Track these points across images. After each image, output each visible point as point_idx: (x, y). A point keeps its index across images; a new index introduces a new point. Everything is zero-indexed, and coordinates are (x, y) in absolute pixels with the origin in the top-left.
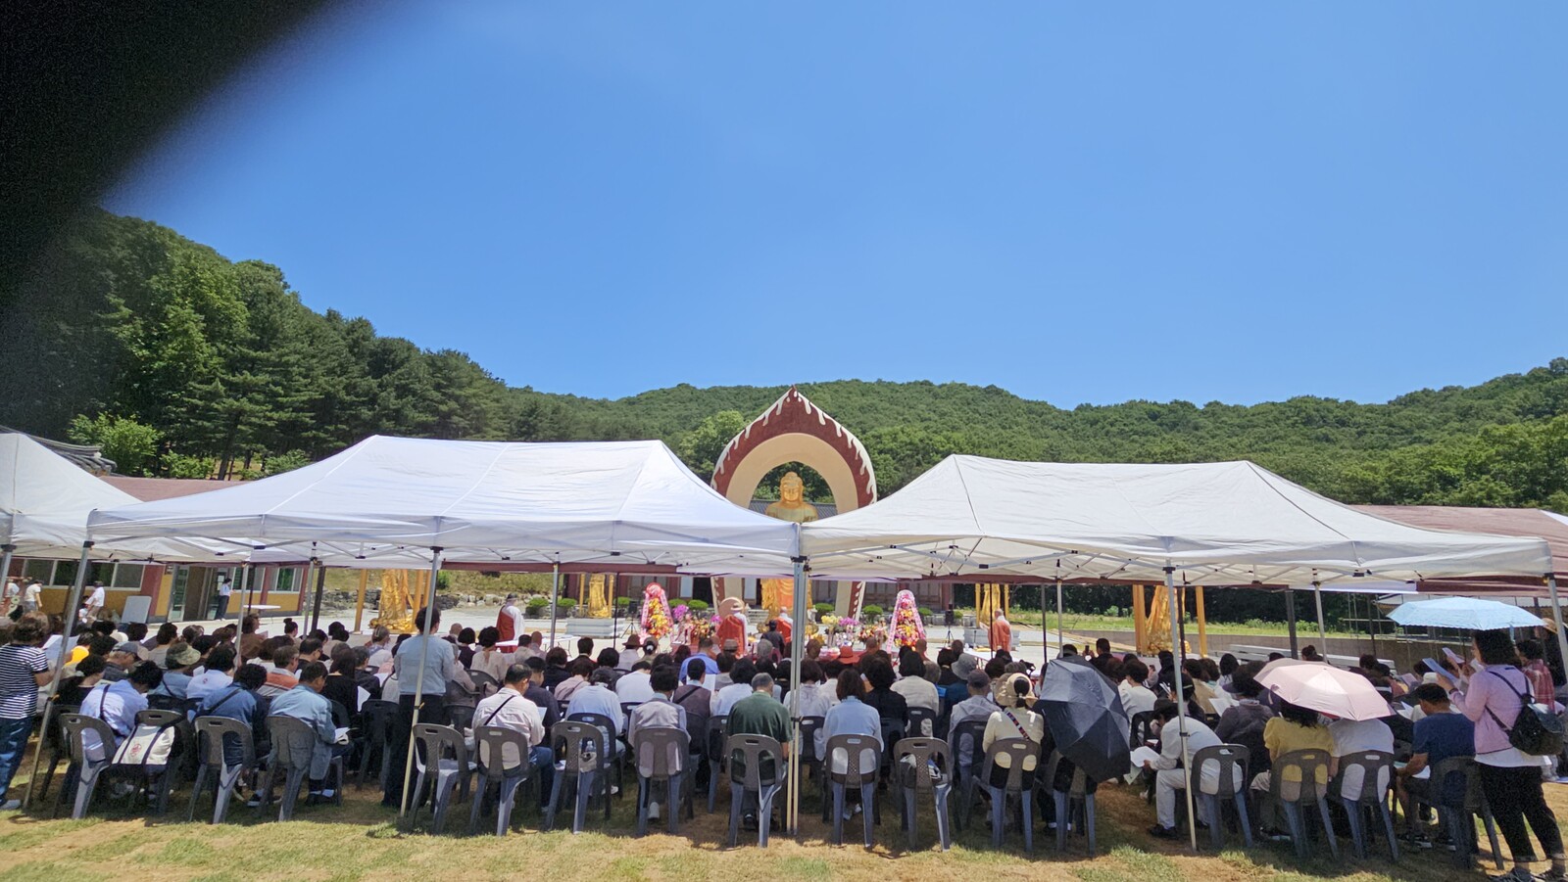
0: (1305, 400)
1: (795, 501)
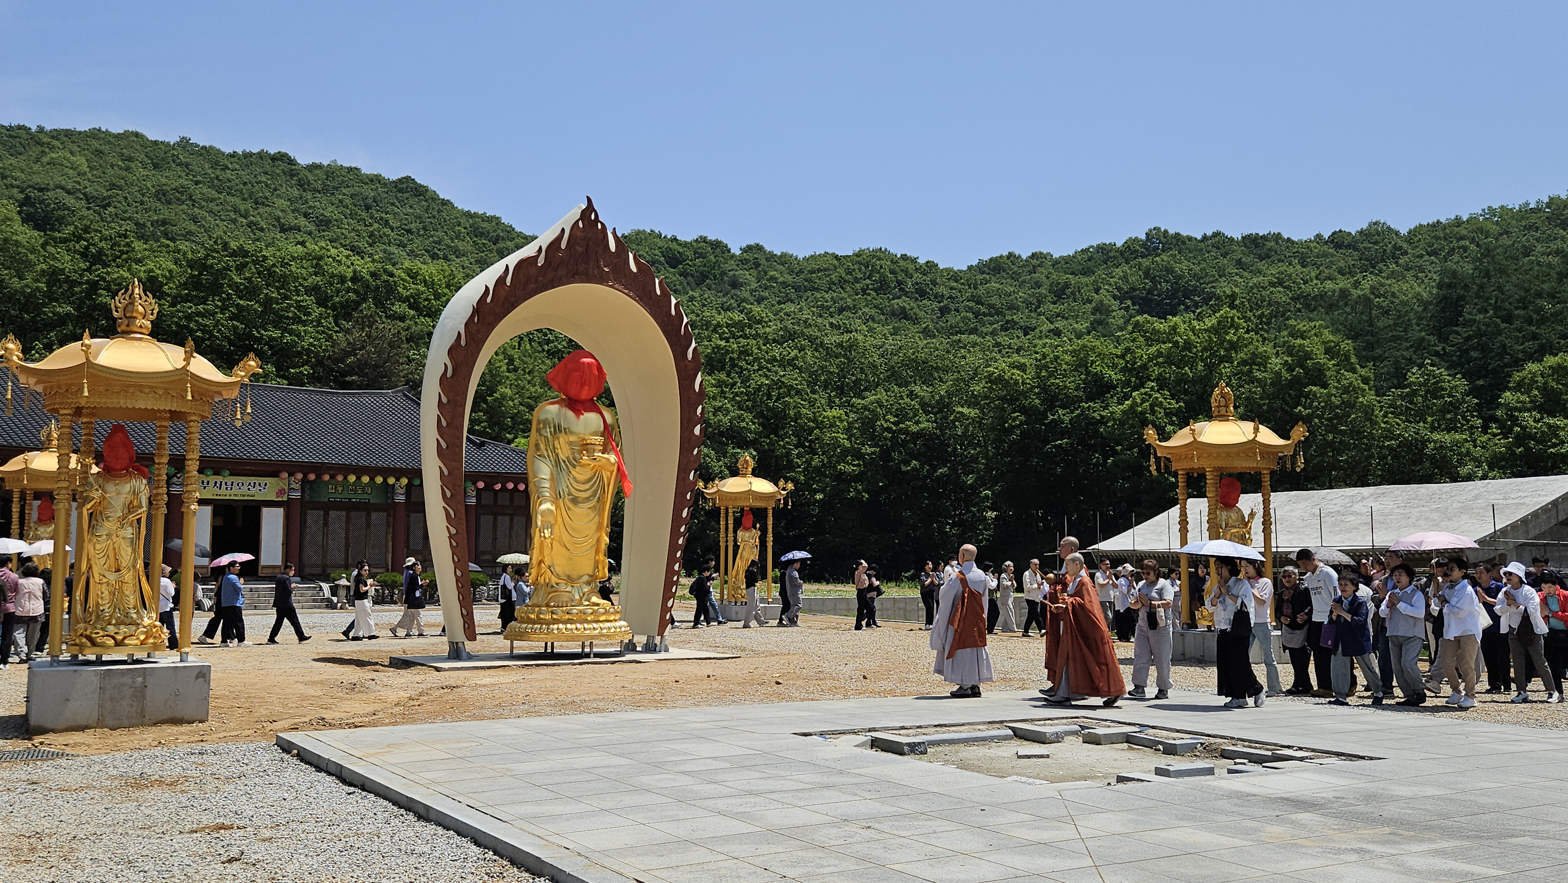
0: (880, 254)
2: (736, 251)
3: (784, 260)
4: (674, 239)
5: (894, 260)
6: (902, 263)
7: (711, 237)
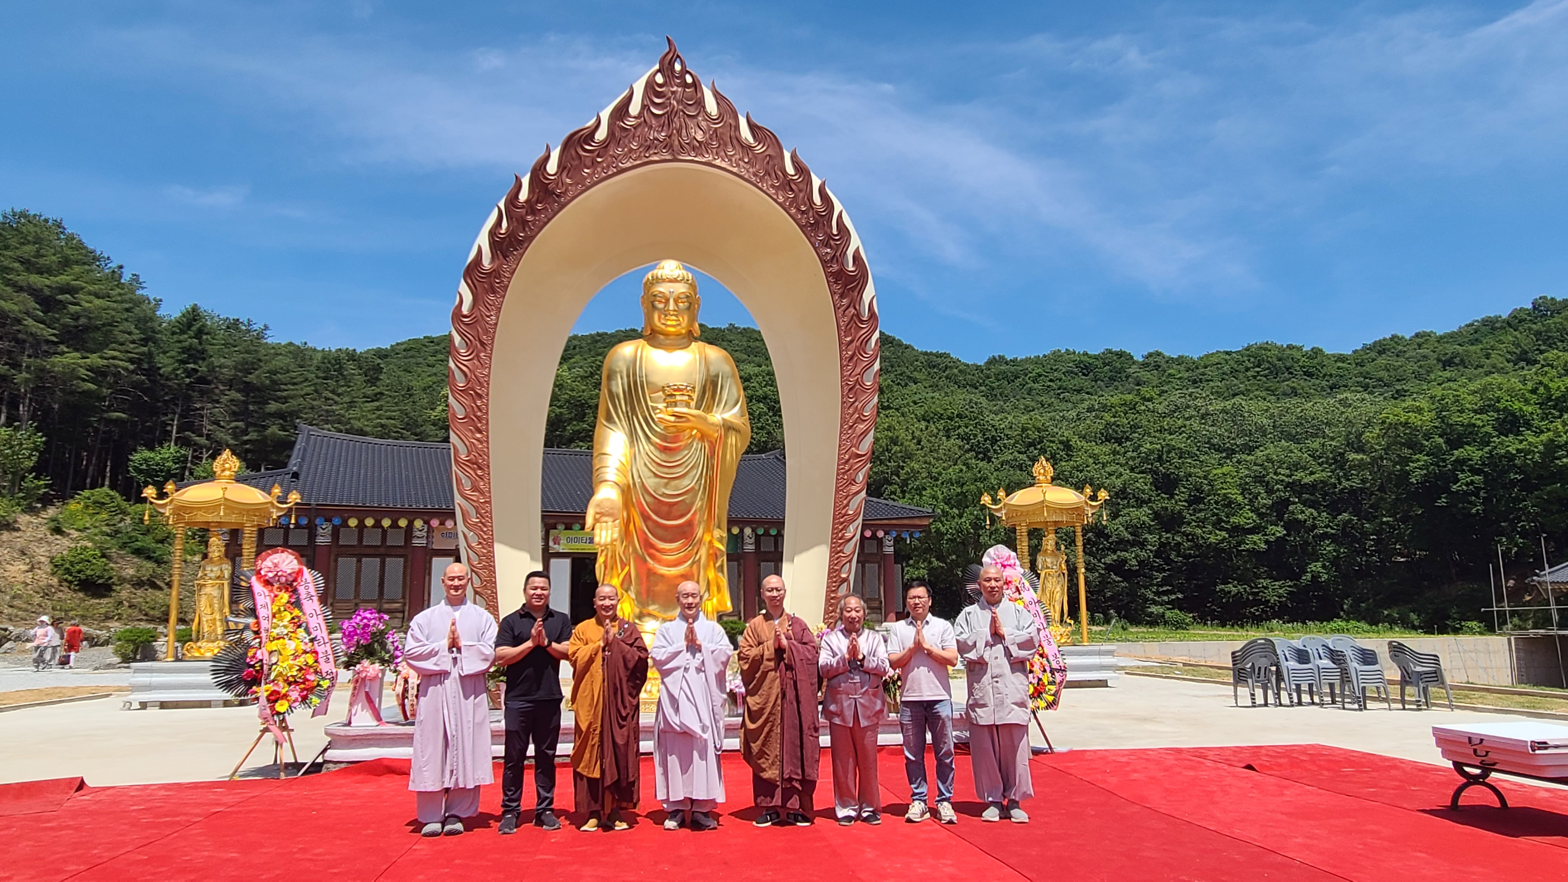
1: (678, 335)
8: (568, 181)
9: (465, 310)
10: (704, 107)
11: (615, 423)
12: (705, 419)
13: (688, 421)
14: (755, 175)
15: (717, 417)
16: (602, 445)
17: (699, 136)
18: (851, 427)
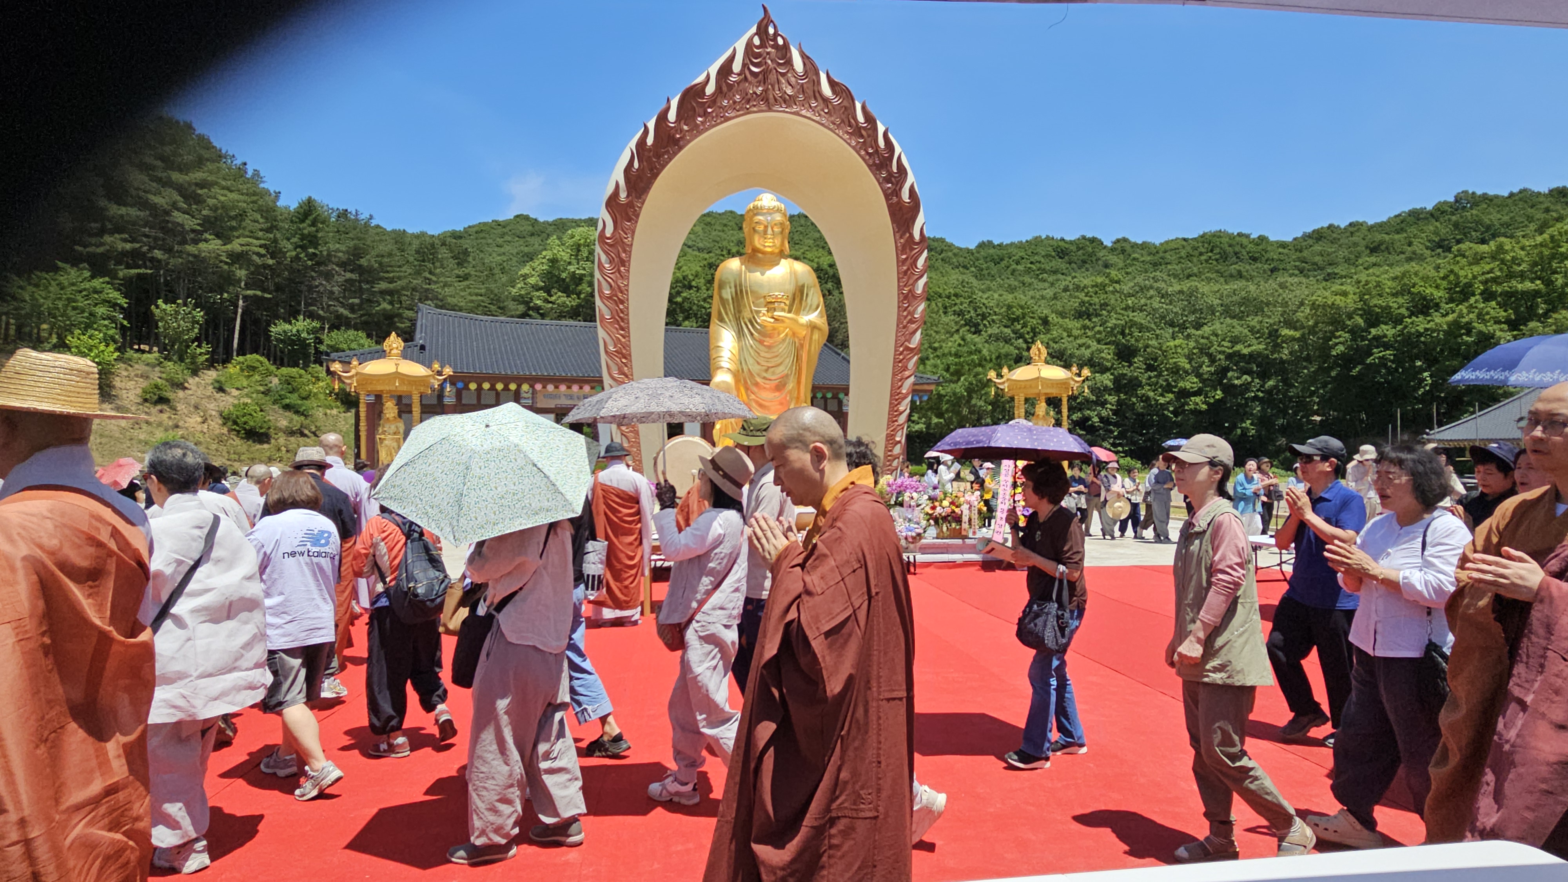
1: (772, 253)
2: (1108, 243)
3: (1144, 246)
4: (1062, 240)
5: (1231, 237)
6: (1238, 239)
7: (1089, 235)
8: (686, 128)
9: (608, 234)
10: (792, 65)
11: (725, 322)
12: (796, 321)
13: (783, 321)
14: (834, 124)
15: (804, 319)
16: (718, 339)
17: (789, 91)
18: (904, 327)
